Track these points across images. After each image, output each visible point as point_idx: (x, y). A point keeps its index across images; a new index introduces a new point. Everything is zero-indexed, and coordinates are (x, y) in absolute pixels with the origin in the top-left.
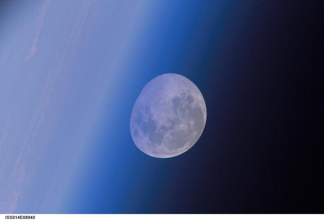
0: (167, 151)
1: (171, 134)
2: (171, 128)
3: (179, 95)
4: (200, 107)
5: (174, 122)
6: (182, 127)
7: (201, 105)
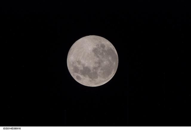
0: (103, 80)
1: (101, 70)
2: (99, 67)
3: (95, 47)
4: (110, 48)
5: (100, 63)
6: (105, 63)
7: (111, 47)
